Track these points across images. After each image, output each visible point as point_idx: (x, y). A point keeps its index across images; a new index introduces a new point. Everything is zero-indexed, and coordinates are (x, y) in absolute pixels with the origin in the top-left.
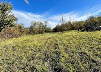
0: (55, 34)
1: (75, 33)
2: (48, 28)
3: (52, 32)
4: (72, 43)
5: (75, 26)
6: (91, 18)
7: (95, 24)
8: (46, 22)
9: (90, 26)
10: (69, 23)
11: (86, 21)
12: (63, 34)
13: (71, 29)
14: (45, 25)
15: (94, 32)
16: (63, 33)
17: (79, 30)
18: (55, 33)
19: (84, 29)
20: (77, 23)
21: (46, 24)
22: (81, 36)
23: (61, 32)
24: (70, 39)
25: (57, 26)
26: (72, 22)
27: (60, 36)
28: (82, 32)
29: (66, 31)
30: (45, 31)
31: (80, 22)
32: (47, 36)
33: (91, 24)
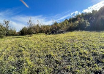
0: (20, 38)
1: (43, 36)
2: (11, 30)
3: (17, 35)
4: (39, 46)
5: (43, 29)
6: (56, 23)
7: (58, 28)
8: (6, 23)
9: (55, 30)
10: (38, 26)
11: (52, 26)
12: (31, 38)
13: (39, 32)
14: (5, 25)
15: (58, 35)
16: (30, 36)
17: (46, 34)
18: (21, 36)
19: (50, 32)
20: (44, 27)
21: (7, 25)
22: (48, 39)
23: (28, 35)
25: (23, 29)
26: (40, 26)
27: (27, 40)
28: (49, 35)
29: (34, 34)
30: (6, 34)
31: (48, 26)
32: (9, 40)
33: (55, 28)
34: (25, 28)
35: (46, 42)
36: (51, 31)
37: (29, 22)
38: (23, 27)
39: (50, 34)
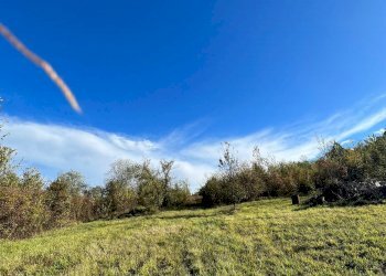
1: (279, 213)
2: (177, 190)
3: (189, 206)
5: (279, 179)
8: (166, 167)
9: (336, 181)
10: (257, 168)
11: (320, 162)
13: (265, 195)
14: (162, 176)
16: (230, 213)
17: (295, 201)
18: (201, 211)
19: (315, 193)
20: (284, 170)
21: (167, 175)
22: (309, 234)
23: (223, 208)
24: (259, 247)
25: (209, 182)
26: (266, 168)
28: (311, 210)
30: (161, 202)
31: (299, 164)
33: (338, 174)
34: (214, 179)
35: (297, 250)
36: (317, 186)
37: (224, 159)
38: (210, 176)
39: (315, 203)
